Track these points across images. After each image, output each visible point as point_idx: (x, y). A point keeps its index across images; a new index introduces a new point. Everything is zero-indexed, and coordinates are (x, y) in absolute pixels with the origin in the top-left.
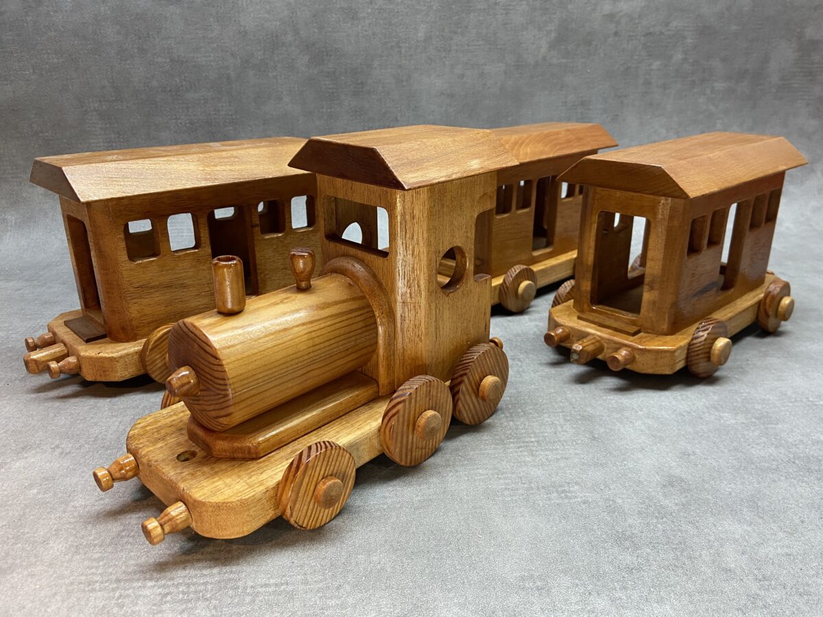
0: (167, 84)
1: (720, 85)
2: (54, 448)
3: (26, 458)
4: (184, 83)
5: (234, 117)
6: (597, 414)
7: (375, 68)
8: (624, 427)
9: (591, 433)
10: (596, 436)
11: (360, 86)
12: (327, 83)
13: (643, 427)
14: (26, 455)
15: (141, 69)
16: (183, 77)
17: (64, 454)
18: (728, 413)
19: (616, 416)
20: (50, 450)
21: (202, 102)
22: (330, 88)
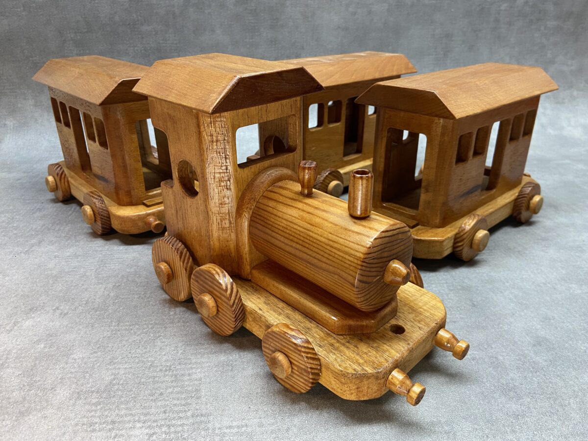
0: (127, 19)
1: (551, 24)
2: (55, 310)
3: (34, 318)
4: (139, 17)
5: (178, 45)
6: (474, 285)
7: (288, 7)
8: (496, 295)
9: (471, 300)
10: (475, 303)
11: (275, 21)
12: (250, 18)
13: (511, 296)
14: (33, 315)
15: (107, 7)
16: (139, 14)
17: (64, 315)
18: (575, 284)
19: (488, 287)
20: (52, 311)
21: (154, 33)
22: (252, 23)
